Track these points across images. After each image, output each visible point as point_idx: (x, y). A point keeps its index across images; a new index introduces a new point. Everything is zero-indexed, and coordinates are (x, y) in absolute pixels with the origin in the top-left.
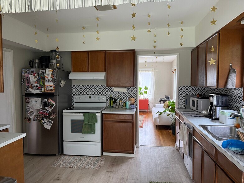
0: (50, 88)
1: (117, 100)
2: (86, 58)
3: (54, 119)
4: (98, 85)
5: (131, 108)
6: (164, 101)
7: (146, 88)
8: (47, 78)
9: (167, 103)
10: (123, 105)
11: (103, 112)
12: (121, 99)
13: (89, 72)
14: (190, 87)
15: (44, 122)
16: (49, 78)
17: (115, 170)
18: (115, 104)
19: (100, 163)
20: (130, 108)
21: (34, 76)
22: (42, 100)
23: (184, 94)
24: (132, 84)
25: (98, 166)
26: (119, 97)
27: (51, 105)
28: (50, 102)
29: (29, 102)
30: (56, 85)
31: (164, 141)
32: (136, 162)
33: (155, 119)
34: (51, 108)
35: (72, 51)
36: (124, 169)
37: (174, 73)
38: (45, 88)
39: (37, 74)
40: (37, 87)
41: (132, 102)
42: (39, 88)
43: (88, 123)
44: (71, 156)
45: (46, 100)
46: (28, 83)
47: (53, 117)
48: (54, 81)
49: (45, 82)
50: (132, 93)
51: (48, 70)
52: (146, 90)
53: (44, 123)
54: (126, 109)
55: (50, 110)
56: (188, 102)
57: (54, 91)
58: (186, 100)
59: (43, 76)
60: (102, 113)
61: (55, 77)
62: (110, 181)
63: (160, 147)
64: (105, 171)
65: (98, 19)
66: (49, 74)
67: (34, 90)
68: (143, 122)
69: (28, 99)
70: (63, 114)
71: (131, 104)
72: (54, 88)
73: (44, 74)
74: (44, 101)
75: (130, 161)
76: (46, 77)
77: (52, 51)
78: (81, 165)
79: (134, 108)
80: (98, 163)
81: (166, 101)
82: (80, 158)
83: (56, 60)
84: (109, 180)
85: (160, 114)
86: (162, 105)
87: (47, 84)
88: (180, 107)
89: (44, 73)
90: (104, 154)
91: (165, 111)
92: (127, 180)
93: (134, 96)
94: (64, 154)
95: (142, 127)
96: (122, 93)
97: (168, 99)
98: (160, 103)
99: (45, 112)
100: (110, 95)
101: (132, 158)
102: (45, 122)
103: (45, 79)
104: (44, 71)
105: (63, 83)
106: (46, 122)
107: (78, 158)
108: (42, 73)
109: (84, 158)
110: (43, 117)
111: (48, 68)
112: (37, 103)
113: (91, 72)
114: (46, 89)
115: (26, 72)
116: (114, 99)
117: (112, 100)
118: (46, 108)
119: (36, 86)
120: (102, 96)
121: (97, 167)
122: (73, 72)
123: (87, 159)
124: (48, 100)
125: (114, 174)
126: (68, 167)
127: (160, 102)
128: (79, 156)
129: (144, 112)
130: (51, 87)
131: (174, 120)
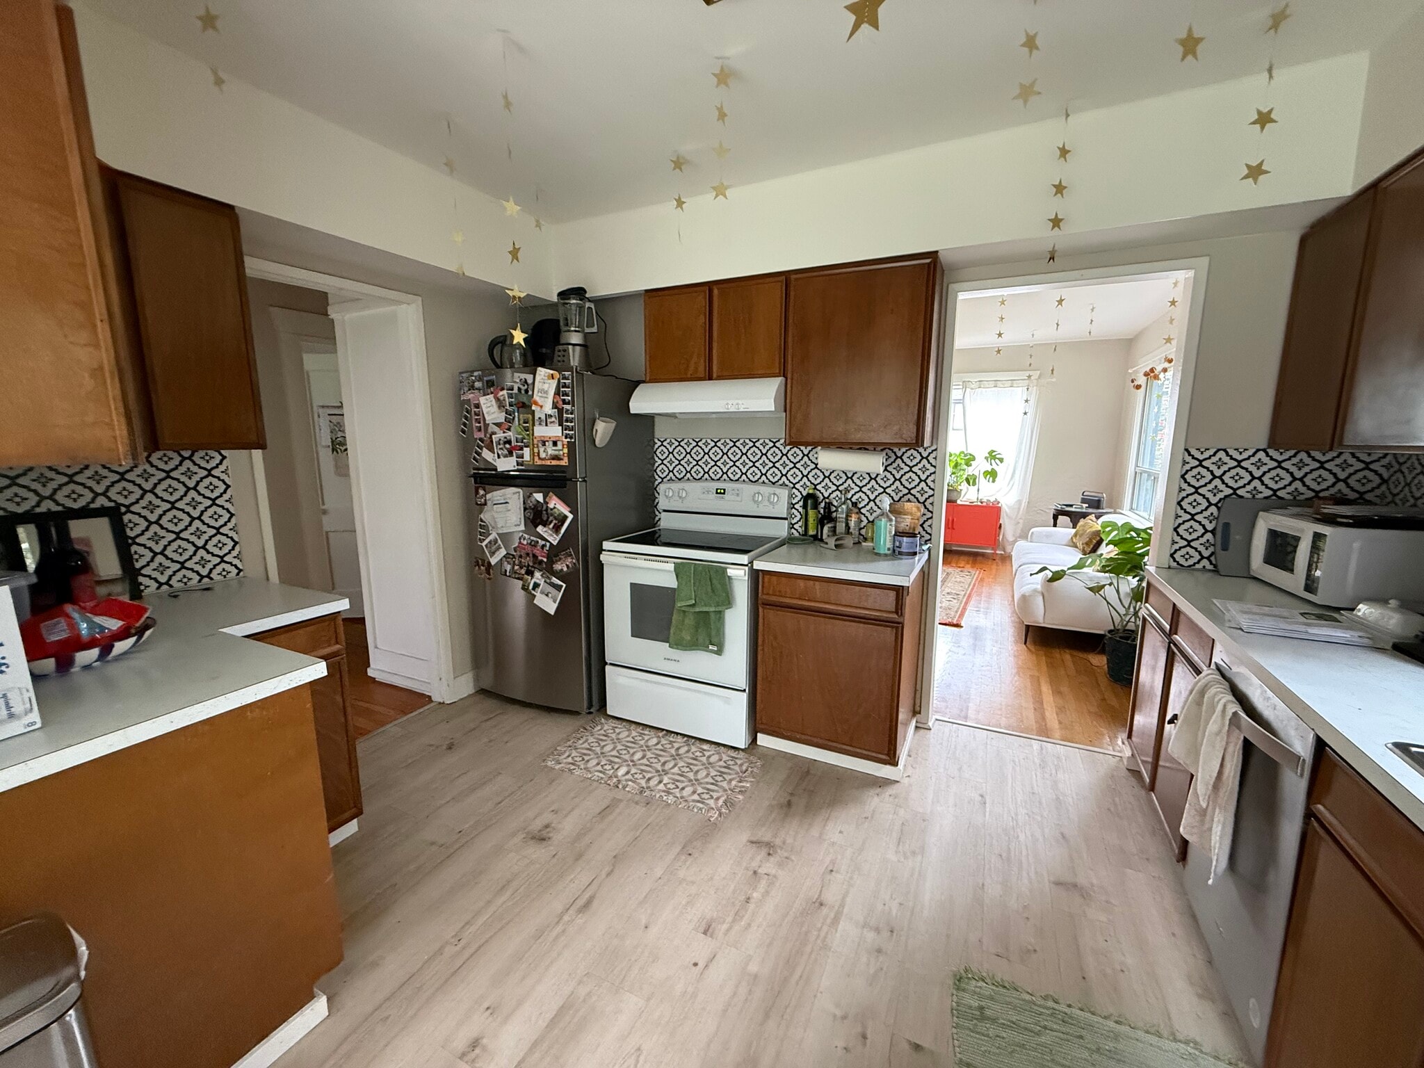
0: (551, 450)
1: (836, 511)
2: (702, 317)
3: (567, 574)
4: (754, 437)
5: (900, 553)
6: (1075, 518)
7: (994, 458)
8: (539, 408)
9: (1092, 524)
10: (863, 532)
11: (758, 565)
12: (855, 504)
13: (710, 378)
14: (1261, 455)
15: (535, 583)
16: (548, 409)
17: (789, 841)
18: (826, 529)
19: (734, 783)
20: (896, 553)
21: (498, 400)
22: (527, 497)
23: (1216, 491)
24: (909, 433)
25: (721, 802)
26: (849, 496)
27: (556, 519)
28: (551, 506)
29: (485, 504)
30: (571, 438)
31: (1061, 710)
32: (902, 812)
33: (1024, 598)
34: (557, 529)
35: (647, 291)
36: (833, 844)
37: (1138, 387)
38: (536, 450)
39: (505, 392)
40: (508, 446)
41: (907, 522)
42: (515, 448)
43: (693, 606)
44: (633, 727)
45: (539, 497)
46: (479, 429)
47: (565, 569)
48: (567, 421)
49: (533, 425)
50: (910, 480)
51: (542, 372)
52: (994, 466)
53: (534, 589)
54: (875, 555)
55: (554, 540)
56: (1236, 537)
57: (565, 462)
58: (1227, 526)
59: (524, 399)
60: (754, 567)
61: (568, 403)
62: (752, 906)
63: (1036, 745)
64: (745, 837)
65: (724, 76)
66: (546, 392)
67: (499, 457)
68: (966, 603)
69: (482, 492)
70: (604, 557)
71: (899, 534)
72: (566, 451)
73: (530, 393)
74: (533, 500)
75: (875, 802)
76: (536, 403)
77: (564, 295)
78: (653, 783)
79: (915, 554)
80: (725, 784)
81: (1084, 515)
82: (663, 741)
83: (583, 331)
84: (748, 900)
85: (1052, 580)
86: (1065, 531)
87: (540, 431)
88: (1182, 561)
89: (531, 387)
90: (764, 740)
91: (1079, 566)
92: (836, 920)
93: (922, 492)
94: (609, 712)
95: (958, 626)
96: (861, 478)
97: (1098, 507)
98: (1055, 525)
99: (535, 546)
100: (804, 486)
101: (885, 783)
102: (536, 586)
103: (533, 413)
104: (529, 378)
105: (603, 429)
106: (542, 582)
107: (655, 741)
108: (523, 388)
109: (676, 745)
110: (531, 564)
111: (543, 366)
112: (509, 506)
113: (720, 378)
114: (539, 453)
115: (472, 387)
116: (823, 505)
117: (815, 506)
118: (540, 529)
119: (505, 443)
120: (770, 489)
121: (715, 802)
122: (651, 381)
123: (688, 751)
124: (544, 498)
125: (780, 865)
126: (599, 780)
127: (1055, 518)
128: (663, 730)
129: (976, 555)
130: (555, 444)
131: (1122, 611)
